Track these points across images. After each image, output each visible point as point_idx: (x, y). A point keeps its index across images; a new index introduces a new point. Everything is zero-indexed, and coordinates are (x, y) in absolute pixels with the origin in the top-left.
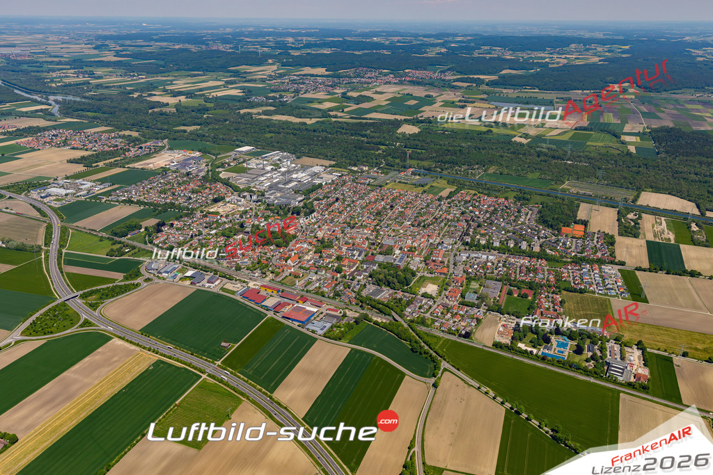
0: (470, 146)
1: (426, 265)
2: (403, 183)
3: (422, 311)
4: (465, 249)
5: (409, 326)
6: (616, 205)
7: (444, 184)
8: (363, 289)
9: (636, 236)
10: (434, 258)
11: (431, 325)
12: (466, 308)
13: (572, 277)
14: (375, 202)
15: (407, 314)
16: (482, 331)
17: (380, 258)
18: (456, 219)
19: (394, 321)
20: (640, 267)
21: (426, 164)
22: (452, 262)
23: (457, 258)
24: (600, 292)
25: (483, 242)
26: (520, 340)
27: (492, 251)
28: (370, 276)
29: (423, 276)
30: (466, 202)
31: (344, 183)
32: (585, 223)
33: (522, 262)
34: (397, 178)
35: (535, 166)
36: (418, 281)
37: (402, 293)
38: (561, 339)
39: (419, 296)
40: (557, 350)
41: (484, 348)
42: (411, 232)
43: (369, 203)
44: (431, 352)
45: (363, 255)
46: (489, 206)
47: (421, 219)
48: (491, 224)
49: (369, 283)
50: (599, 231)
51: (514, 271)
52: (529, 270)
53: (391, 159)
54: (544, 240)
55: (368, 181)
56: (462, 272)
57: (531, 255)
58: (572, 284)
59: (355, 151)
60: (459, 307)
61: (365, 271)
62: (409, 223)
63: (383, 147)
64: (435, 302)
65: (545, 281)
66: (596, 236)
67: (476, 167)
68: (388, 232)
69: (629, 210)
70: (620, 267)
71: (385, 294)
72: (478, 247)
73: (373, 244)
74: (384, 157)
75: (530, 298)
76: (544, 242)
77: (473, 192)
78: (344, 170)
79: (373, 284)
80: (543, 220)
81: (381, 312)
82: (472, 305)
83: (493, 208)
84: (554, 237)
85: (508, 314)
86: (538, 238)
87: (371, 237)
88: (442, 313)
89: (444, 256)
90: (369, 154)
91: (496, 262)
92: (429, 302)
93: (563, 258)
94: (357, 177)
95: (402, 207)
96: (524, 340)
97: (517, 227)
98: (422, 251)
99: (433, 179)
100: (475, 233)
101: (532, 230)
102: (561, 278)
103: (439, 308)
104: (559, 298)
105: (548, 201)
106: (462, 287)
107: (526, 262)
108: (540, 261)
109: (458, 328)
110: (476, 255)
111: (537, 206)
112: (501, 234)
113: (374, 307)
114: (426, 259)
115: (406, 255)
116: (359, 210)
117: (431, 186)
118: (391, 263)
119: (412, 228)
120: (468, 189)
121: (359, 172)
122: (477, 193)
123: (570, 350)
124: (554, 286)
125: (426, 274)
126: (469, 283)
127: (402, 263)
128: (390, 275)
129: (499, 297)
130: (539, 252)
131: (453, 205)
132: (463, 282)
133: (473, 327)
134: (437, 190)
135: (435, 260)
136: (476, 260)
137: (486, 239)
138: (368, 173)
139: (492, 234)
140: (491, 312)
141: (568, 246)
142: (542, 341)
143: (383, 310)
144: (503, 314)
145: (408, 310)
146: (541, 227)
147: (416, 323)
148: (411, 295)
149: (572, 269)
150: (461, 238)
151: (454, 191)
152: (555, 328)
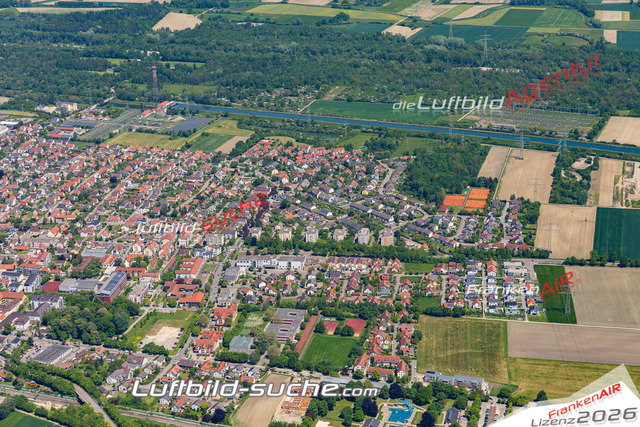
0: (295, 50)
1: (165, 290)
2: (147, 131)
3: (139, 379)
4: (248, 253)
5: (106, 410)
6: (554, 145)
7: (231, 128)
8: (26, 349)
9: (580, 201)
10: (182, 276)
11: (152, 404)
12: (227, 366)
13: (444, 288)
14: (81, 175)
15: (107, 388)
16: (253, 405)
17: (70, 286)
18: (242, 196)
19: (77, 405)
20: (573, 258)
21: (200, 90)
22: (216, 280)
23: (229, 272)
24: (492, 311)
25: (286, 235)
26: (322, 414)
27: (302, 251)
28: (45, 323)
29: (154, 313)
30: (267, 161)
31: (22, 139)
32: (491, 184)
33: (355, 267)
34: (136, 122)
35: (416, 80)
36: (142, 324)
37: (102, 349)
38: (399, 405)
39: (139, 353)
43: (69, 177)
45: (37, 282)
46: (312, 166)
47: (169, 200)
48: (308, 199)
49: (40, 337)
50: (513, 198)
51: (335, 286)
52: (364, 281)
53: (129, 85)
54: (405, 223)
55: (72, 134)
56: (234, 298)
57: (374, 253)
58: (443, 301)
59: (56, 73)
60: (215, 365)
61: (35, 314)
62: (145, 211)
63: (117, 62)
64: (168, 360)
65: (390, 301)
66: (507, 205)
67: (303, 89)
68: (98, 231)
69: (577, 154)
70: (537, 262)
71: (69, 355)
72: (271, 246)
73: (62, 258)
74: (114, 82)
75: (357, 335)
76: (406, 226)
77: (284, 140)
78: (27, 114)
79: (49, 337)
80: (411, 187)
81: (55, 389)
82: (240, 359)
83: (318, 169)
84: (426, 216)
85: (308, 369)
86: (396, 221)
87: (60, 245)
89: (204, 271)
90: (84, 78)
91: (303, 273)
92: (155, 362)
93: (434, 254)
94: (51, 125)
95: (135, 181)
96: (330, 414)
97: (359, 203)
98: (160, 264)
99: (209, 120)
100: (274, 220)
101: (386, 206)
102: (423, 292)
103: (173, 370)
104: (411, 329)
105: (429, 147)
106: (229, 326)
107: (364, 267)
108: (390, 263)
109: (204, 405)
110: (268, 263)
111: (406, 158)
112: (326, 217)
113: (40, 382)
114: (165, 278)
115: (125, 275)
116: (43, 193)
117: (203, 134)
118: (92, 293)
119: (148, 220)
120: (277, 135)
121: (57, 116)
122: (294, 141)
123: (412, 423)
124: (407, 308)
125: (160, 309)
126: (243, 317)
127: (113, 291)
128: (83, 316)
129: (298, 338)
130: (391, 246)
131: (241, 170)
132: (231, 316)
133: (235, 401)
134: (214, 141)
135: (183, 280)
136: (266, 273)
137: (293, 230)
138: (76, 117)
139: (308, 219)
140: (277, 369)
141: (448, 231)
142: (361, 412)
143: (58, 386)
144: (298, 371)
145: (112, 380)
146: (406, 199)
147: (122, 404)
148: (122, 352)
149: (447, 274)
150: (244, 232)
151: (247, 141)
152: (389, 385)
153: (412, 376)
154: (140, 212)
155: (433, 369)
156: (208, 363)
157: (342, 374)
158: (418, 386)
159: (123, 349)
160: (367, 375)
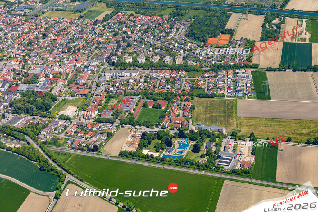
1: (69, 89)
2: (61, 10)
3: (57, 132)
4: (111, 70)
5: (40, 147)
6: (263, 12)
7: (103, 7)
8: (2, 119)
10: (78, 82)
11: (63, 144)
12: (100, 125)
13: (207, 84)
14: (28, 33)
15: (41, 136)
16: (112, 143)
17: (23, 88)
18: (108, 41)
19: (27, 145)
20: (270, 68)
22: (95, 83)
23: (101, 79)
24: (229, 94)
25: (129, 60)
26: (145, 146)
27: (137, 68)
28: (11, 106)
29: (64, 100)
30: (121, 23)
32: (231, 32)
33: (163, 75)
34: (55, 5)
36: (58, 105)
37: (39, 118)
38: (183, 141)
39: (57, 119)
40: (177, 151)
41: (111, 158)
42: (60, 58)
43: (22, 34)
44: (58, 168)
47: (72, 44)
48: (141, 42)
49: (9, 113)
50: (242, 39)
51: (153, 84)
52: (167, 81)
54: (189, 52)
55: (23, 12)
56: (103, 92)
57: (173, 68)
58: (206, 90)
60: (94, 124)
61: (6, 102)
62: (60, 50)
64: (71, 123)
65: (180, 91)
66: (239, 43)
68: (37, 60)
69: (274, 16)
70: (253, 70)
71: (23, 121)
72: (122, 66)
73: (19, 74)
75: (163, 108)
76: (188, 54)
77: (129, 13)
78: (1, 3)
79: (13, 113)
80: (191, 35)
81: (16, 138)
82: (106, 121)
83: (146, 27)
84: (199, 49)
85: (139, 125)
86: (184, 52)
87: (18, 68)
88: (76, 132)
89: (89, 79)
91: (138, 78)
92: (65, 124)
93: (202, 67)
94: (13, 8)
95: (55, 35)
96: (149, 146)
97: (166, 43)
98: (67, 76)
99: (92, 4)
100: (124, 53)
101: (179, 44)
102: (196, 86)
103: (73, 127)
104: (190, 104)
105: (201, 14)
106: (101, 105)
107: (167, 75)
108: (180, 72)
109: (88, 143)
110: (120, 74)
111: (189, 20)
112: (149, 51)
113: (9, 135)
114: (69, 83)
115: (50, 82)
116: (9, 42)
117: (89, 11)
118: (33, 91)
119: (61, 54)
120: (126, 10)
121: (16, 3)
122: (134, 13)
123: (189, 149)
124: (188, 94)
125: (67, 98)
126: (108, 101)
127: (44, 89)
128: (29, 102)
129: (134, 110)
130: (181, 64)
131: (108, 28)
132: (102, 100)
133: (103, 141)
134: (95, 14)
135: (78, 83)
136: (119, 79)
137: (133, 58)
138: (26, 4)
139: (140, 52)
140: (124, 125)
141: (209, 56)
142: (164, 145)
143: (17, 136)
144: (134, 126)
145: (43, 133)
146: (189, 40)
147: (49, 144)
148: (48, 119)
149: (208, 77)
150: (109, 59)
151: (111, 14)
152: (178, 132)
153: (190, 127)
154: (57, 50)
155: (200, 123)
156: (90, 123)
157: (156, 127)
158: (192, 131)
159: (49, 118)
160: (168, 127)
